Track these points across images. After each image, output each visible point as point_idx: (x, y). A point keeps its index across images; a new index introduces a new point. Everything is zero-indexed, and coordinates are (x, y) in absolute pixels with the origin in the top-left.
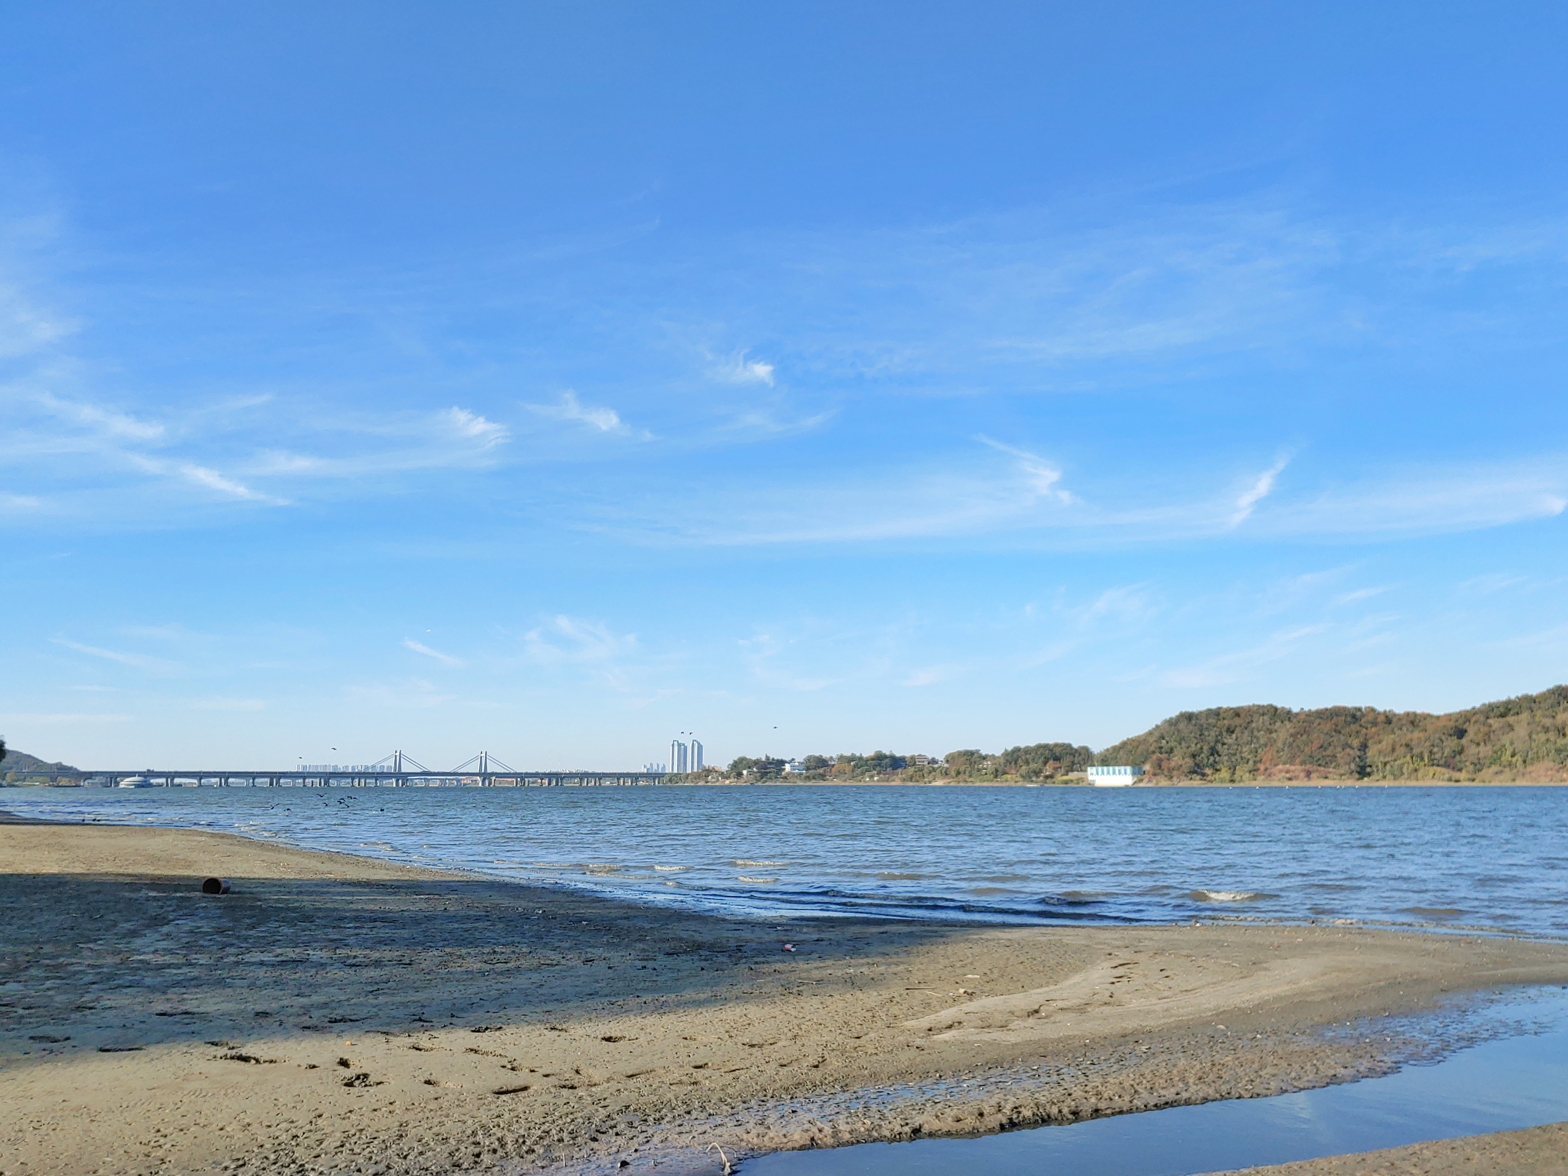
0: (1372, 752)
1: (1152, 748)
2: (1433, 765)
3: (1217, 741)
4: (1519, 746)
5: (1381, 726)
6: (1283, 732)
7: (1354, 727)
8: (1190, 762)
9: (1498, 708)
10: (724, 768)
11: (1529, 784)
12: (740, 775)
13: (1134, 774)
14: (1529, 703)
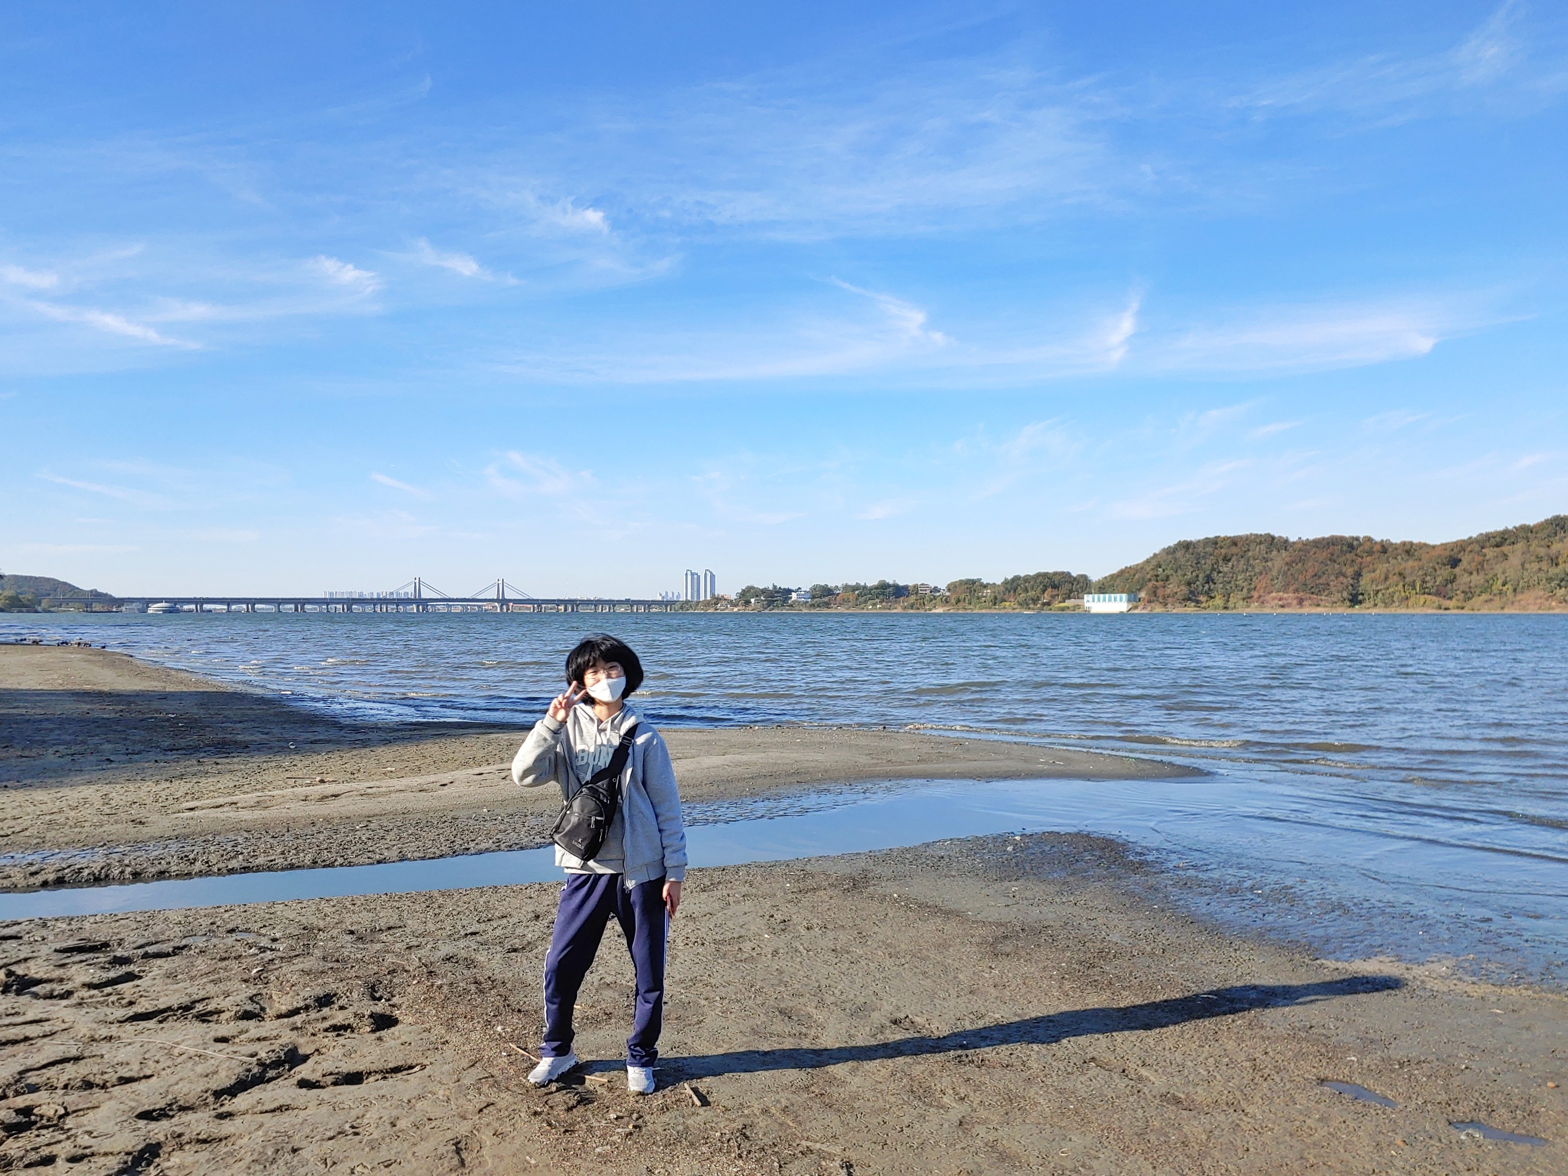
0: (1364, 581)
1: (1149, 576)
2: (1424, 593)
3: (1213, 569)
4: (1511, 574)
5: (1376, 555)
6: (1279, 560)
7: (1349, 556)
8: (1185, 589)
9: (1494, 537)
10: (733, 597)
11: (1518, 612)
12: (748, 602)
13: (1129, 601)
14: (1526, 533)
